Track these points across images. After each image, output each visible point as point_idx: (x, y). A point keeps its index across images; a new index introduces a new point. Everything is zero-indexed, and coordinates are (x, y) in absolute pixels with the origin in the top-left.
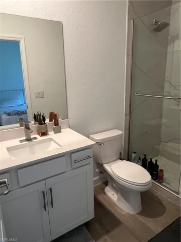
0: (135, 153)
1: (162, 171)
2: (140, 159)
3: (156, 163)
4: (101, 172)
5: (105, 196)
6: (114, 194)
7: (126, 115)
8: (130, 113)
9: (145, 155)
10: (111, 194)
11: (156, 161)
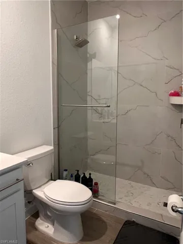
0: (66, 170)
1: (96, 184)
2: (72, 176)
3: (90, 177)
4: (29, 202)
5: (37, 232)
6: (48, 226)
7: (54, 129)
8: (58, 127)
9: (78, 171)
10: (45, 227)
11: (90, 174)
